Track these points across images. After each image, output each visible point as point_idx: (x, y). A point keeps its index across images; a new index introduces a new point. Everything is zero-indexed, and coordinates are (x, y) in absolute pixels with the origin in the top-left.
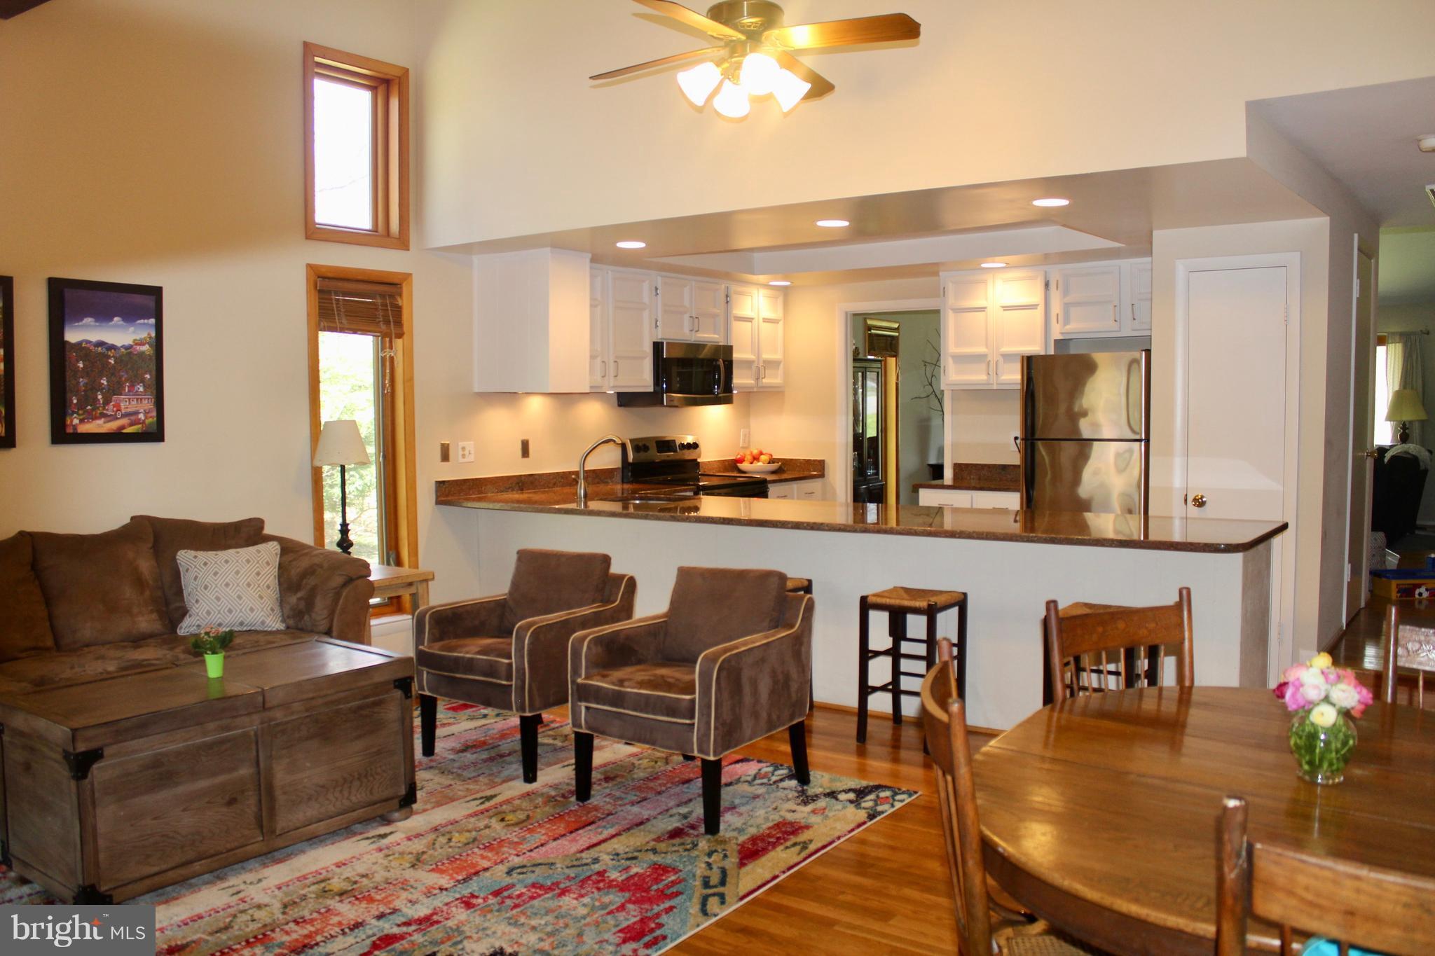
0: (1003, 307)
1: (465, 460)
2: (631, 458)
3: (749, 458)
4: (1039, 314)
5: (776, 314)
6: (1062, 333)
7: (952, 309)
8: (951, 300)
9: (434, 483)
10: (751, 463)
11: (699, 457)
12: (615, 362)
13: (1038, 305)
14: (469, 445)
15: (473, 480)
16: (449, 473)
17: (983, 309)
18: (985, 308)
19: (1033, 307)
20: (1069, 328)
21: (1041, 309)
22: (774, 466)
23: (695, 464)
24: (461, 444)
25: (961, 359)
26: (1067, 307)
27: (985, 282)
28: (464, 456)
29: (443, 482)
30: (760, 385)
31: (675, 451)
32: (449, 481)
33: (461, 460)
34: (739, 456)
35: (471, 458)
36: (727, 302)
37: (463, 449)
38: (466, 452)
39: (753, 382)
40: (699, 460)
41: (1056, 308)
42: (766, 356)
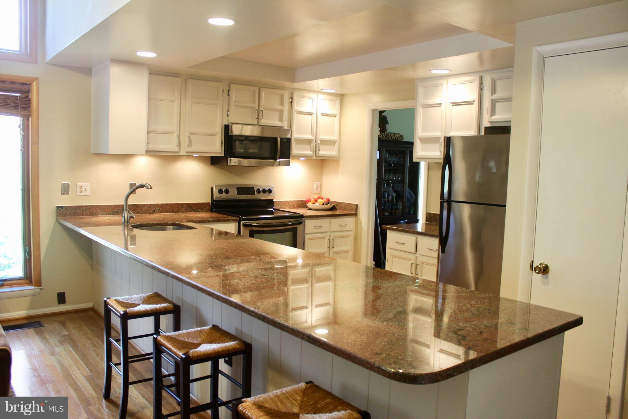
0: (452, 103)
1: (81, 194)
2: (215, 196)
3: (312, 200)
4: (474, 108)
5: (335, 111)
6: (490, 122)
7: (421, 105)
8: (421, 99)
9: (56, 207)
10: (314, 204)
11: (274, 198)
12: (188, 136)
13: (474, 101)
14: (86, 185)
15: (86, 206)
16: (67, 201)
17: (439, 105)
18: (441, 104)
19: (471, 103)
20: (496, 118)
21: (476, 104)
22: (329, 206)
23: (271, 203)
24: (79, 184)
25: (425, 140)
26: (493, 104)
27: (441, 85)
28: (81, 192)
29: (61, 207)
30: (317, 155)
31: (254, 194)
32: (66, 207)
33: (79, 194)
34: (307, 199)
35: (88, 193)
36: (291, 102)
37: (81, 187)
38: (83, 189)
39: (311, 153)
40: (274, 200)
41: (487, 105)
42: (322, 137)
